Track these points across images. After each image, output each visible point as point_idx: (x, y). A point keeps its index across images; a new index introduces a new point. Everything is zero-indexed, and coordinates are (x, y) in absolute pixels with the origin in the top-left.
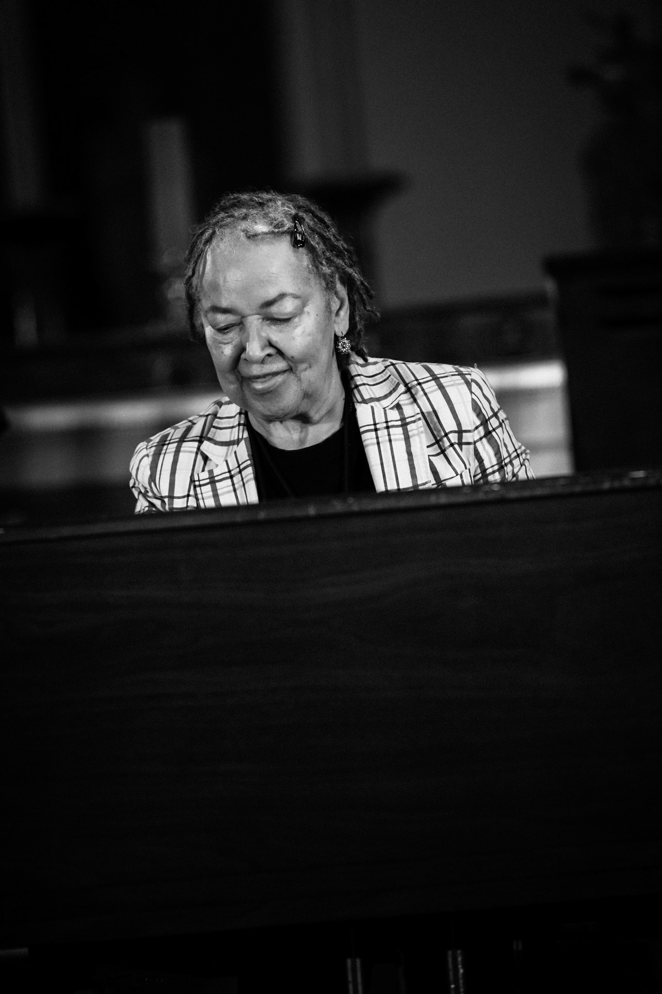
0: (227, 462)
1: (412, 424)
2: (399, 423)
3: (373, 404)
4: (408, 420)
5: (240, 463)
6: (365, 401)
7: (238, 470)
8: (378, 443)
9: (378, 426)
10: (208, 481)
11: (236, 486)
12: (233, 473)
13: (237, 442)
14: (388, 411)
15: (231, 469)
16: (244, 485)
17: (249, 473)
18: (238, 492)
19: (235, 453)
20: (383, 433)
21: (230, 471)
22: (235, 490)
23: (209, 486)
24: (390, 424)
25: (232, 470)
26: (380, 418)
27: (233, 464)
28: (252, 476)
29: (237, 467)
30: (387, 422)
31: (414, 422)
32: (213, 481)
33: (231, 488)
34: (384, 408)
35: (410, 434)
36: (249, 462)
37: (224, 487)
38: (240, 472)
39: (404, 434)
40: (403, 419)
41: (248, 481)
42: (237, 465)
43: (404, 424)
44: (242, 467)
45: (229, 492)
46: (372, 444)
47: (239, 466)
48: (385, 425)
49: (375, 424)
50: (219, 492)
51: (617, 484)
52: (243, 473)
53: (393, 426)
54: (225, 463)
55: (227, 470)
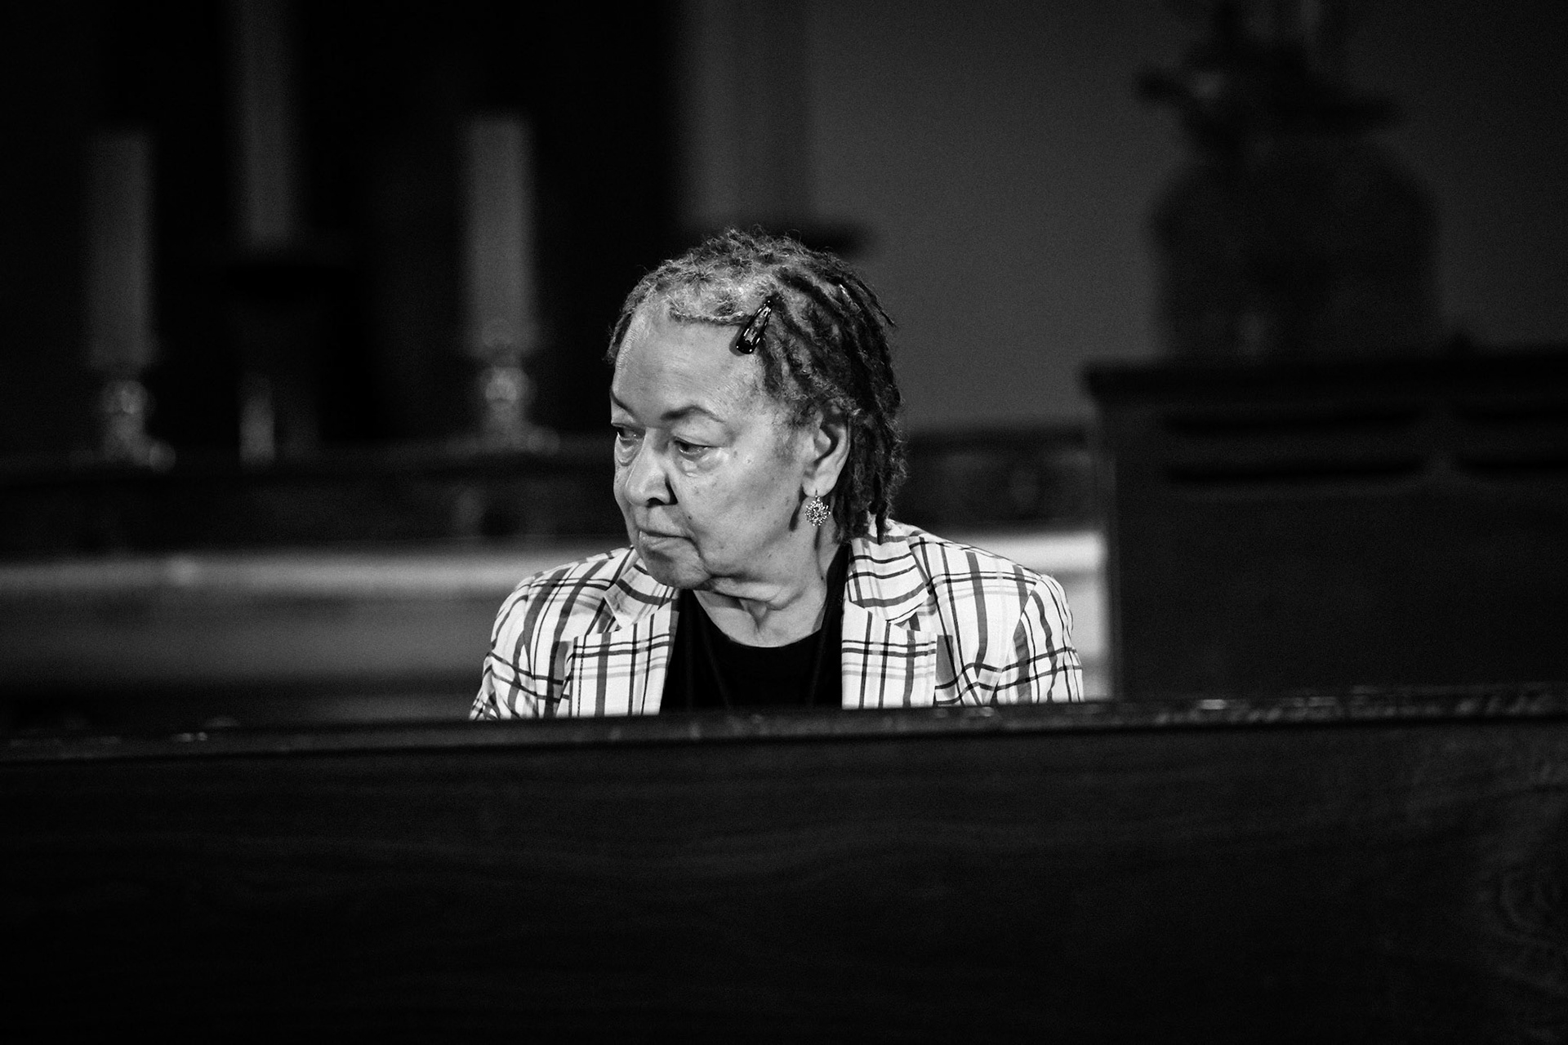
0: (636, 626)
1: (922, 658)
2: (905, 650)
3: (872, 609)
4: (918, 649)
5: (654, 635)
6: (861, 603)
7: (648, 645)
8: (864, 674)
9: (871, 647)
10: (598, 650)
11: (637, 668)
12: (638, 646)
13: (661, 602)
14: (893, 628)
15: (638, 639)
16: (648, 670)
17: (662, 655)
18: (636, 678)
19: (653, 617)
20: (875, 660)
21: (635, 643)
22: (632, 674)
23: (596, 659)
24: (890, 649)
25: (639, 642)
26: (877, 635)
27: (643, 634)
28: (664, 661)
29: (647, 640)
30: (886, 644)
31: (926, 654)
32: (604, 653)
33: (629, 669)
34: (888, 621)
35: (916, 671)
36: (667, 639)
37: (618, 664)
38: (649, 649)
39: (907, 669)
40: (911, 646)
41: (655, 667)
42: (648, 637)
43: (911, 655)
44: (654, 642)
45: (623, 674)
46: (855, 673)
47: (650, 639)
48: (882, 648)
49: (867, 643)
50: (609, 671)
51: (1178, 718)
52: (652, 651)
53: (894, 654)
54: (632, 627)
55: (631, 640)
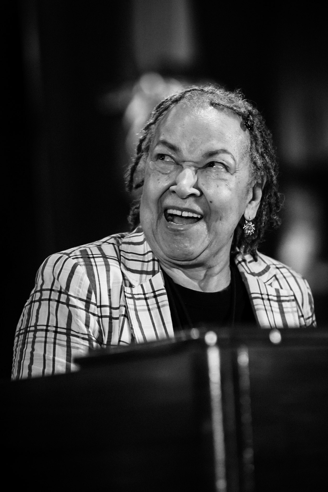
0: (142, 286)
1: (287, 303)
2: (276, 299)
3: (257, 277)
4: (283, 298)
5: (155, 290)
6: (251, 274)
7: (152, 295)
8: (266, 310)
9: (263, 296)
10: (131, 296)
11: (151, 307)
12: (147, 296)
13: (154, 273)
14: (267, 286)
15: (146, 292)
16: (159, 308)
17: (164, 299)
19: (150, 280)
20: (266, 302)
21: (144, 294)
22: (149, 311)
24: (270, 297)
25: (147, 294)
26: (264, 290)
27: (148, 289)
28: (167, 303)
29: (152, 293)
30: (268, 295)
31: (288, 301)
32: (133, 298)
33: (146, 308)
34: (264, 283)
35: (285, 310)
36: (164, 291)
37: (141, 305)
38: (155, 297)
39: (279, 308)
40: (278, 296)
41: (163, 306)
42: (151, 291)
43: (280, 300)
44: (157, 293)
45: (144, 310)
46: (261, 309)
47: (154, 292)
48: (267, 297)
49: (261, 294)
52: (158, 298)
53: (272, 300)
54: (140, 286)
55: (142, 293)
